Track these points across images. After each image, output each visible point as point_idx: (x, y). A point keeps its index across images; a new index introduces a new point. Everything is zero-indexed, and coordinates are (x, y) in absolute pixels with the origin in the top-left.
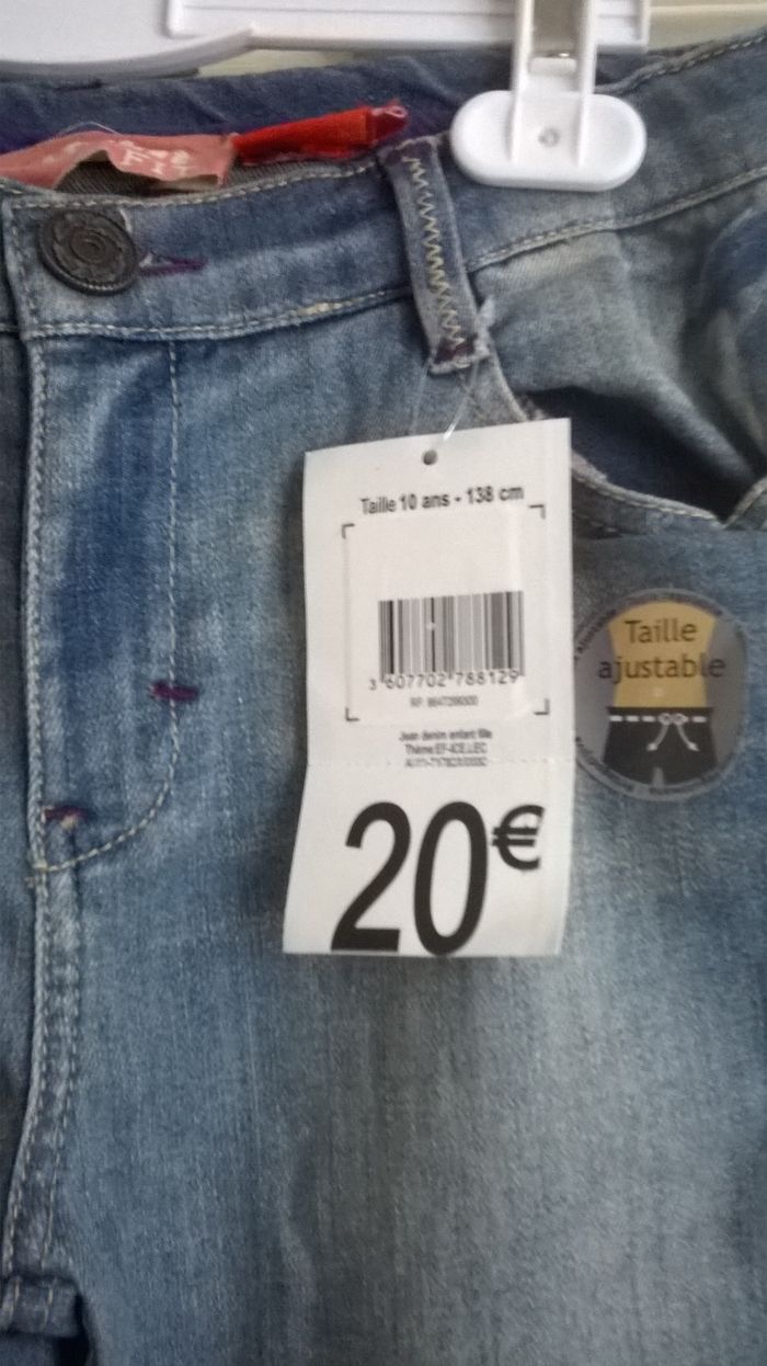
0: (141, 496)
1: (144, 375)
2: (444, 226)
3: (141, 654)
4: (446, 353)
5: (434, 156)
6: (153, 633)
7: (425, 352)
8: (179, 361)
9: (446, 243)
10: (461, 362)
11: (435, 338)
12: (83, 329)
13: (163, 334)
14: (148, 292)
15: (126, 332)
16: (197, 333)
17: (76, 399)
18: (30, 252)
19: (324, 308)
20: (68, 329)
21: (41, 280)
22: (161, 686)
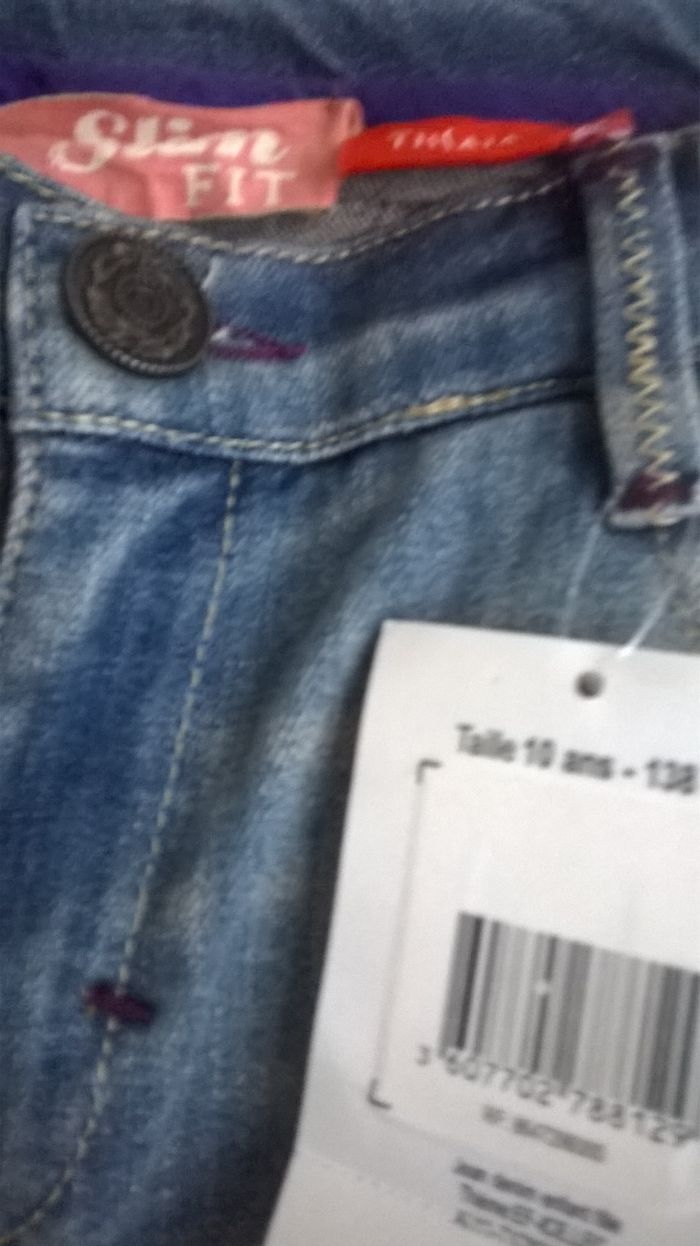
0: (143, 685)
1: (188, 506)
2: (664, 285)
3: (81, 934)
4: (640, 494)
5: (664, 168)
6: (111, 899)
7: (604, 490)
8: (243, 491)
9: (664, 312)
10: (666, 515)
11: (624, 467)
12: (108, 426)
13: (228, 447)
14: (216, 385)
15: (175, 439)
16: (275, 453)
17: (77, 534)
18: (49, 292)
19: (455, 403)
20: (84, 423)
21: (57, 341)
22: (102, 991)
